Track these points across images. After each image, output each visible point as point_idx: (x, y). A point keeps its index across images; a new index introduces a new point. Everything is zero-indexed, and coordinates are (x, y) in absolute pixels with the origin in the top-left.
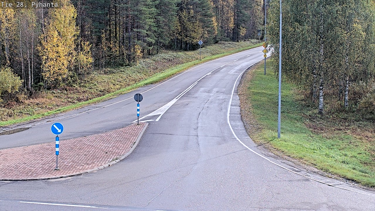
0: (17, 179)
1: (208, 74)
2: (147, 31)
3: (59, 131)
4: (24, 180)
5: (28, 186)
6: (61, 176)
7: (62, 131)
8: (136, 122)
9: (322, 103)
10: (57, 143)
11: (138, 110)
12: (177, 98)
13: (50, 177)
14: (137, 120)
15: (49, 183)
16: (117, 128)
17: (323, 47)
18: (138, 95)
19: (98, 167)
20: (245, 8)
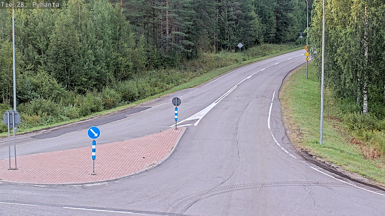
0: (53, 184)
1: (248, 78)
2: (186, 33)
3: (96, 135)
4: (60, 185)
5: (65, 190)
6: (98, 181)
7: (98, 136)
8: (175, 126)
9: (366, 108)
10: (94, 147)
11: (176, 114)
12: (216, 103)
13: (86, 182)
14: (175, 125)
15: (85, 188)
16: (154, 133)
17: (367, 50)
18: (176, 99)
19: (135, 172)
20: (287, 10)
